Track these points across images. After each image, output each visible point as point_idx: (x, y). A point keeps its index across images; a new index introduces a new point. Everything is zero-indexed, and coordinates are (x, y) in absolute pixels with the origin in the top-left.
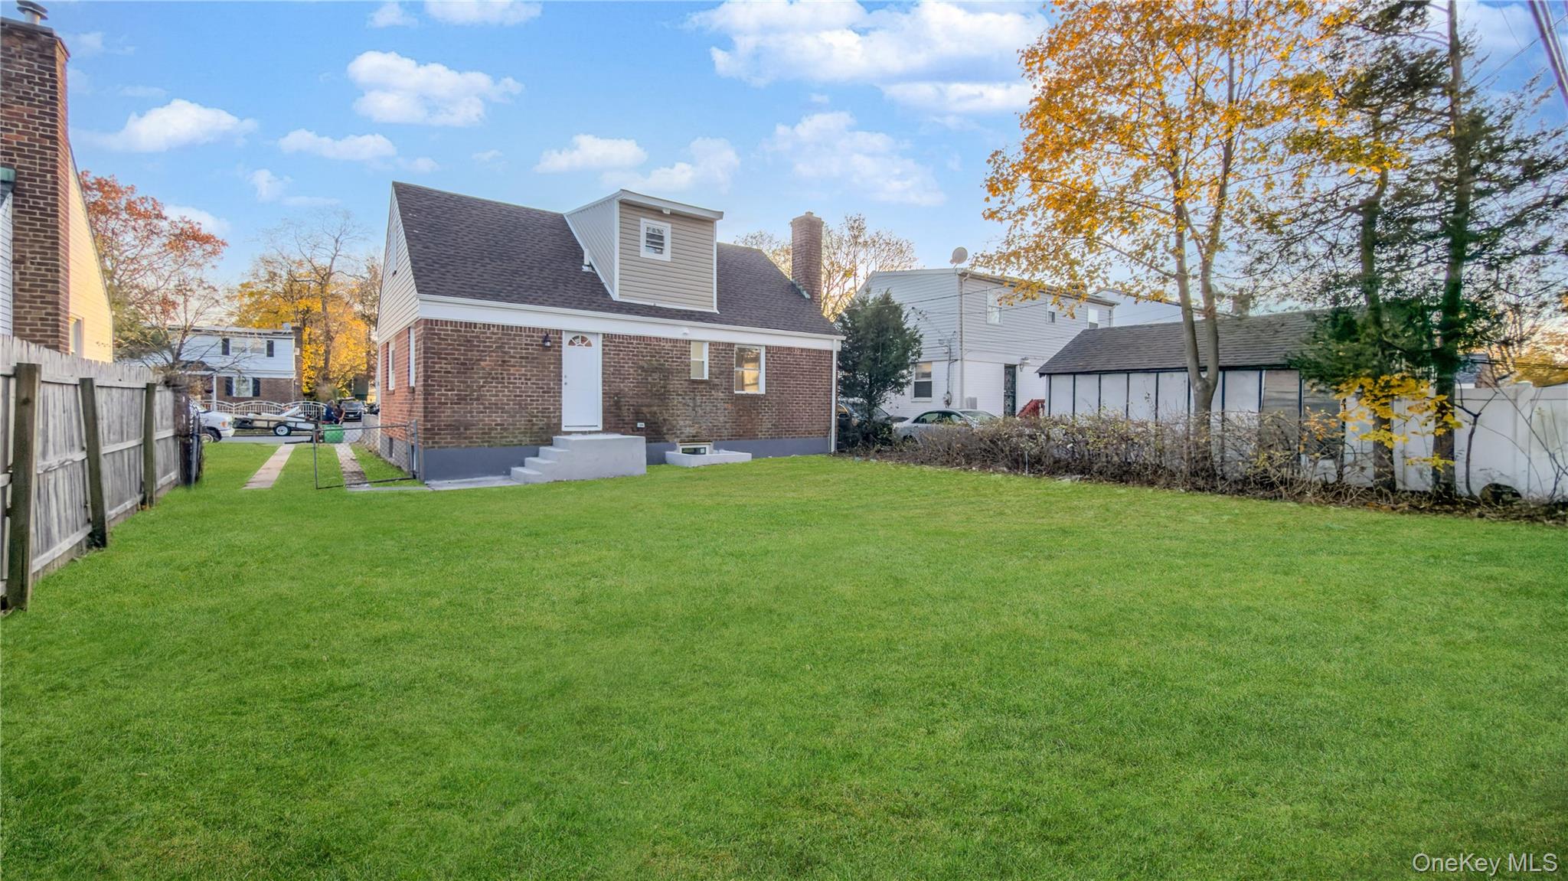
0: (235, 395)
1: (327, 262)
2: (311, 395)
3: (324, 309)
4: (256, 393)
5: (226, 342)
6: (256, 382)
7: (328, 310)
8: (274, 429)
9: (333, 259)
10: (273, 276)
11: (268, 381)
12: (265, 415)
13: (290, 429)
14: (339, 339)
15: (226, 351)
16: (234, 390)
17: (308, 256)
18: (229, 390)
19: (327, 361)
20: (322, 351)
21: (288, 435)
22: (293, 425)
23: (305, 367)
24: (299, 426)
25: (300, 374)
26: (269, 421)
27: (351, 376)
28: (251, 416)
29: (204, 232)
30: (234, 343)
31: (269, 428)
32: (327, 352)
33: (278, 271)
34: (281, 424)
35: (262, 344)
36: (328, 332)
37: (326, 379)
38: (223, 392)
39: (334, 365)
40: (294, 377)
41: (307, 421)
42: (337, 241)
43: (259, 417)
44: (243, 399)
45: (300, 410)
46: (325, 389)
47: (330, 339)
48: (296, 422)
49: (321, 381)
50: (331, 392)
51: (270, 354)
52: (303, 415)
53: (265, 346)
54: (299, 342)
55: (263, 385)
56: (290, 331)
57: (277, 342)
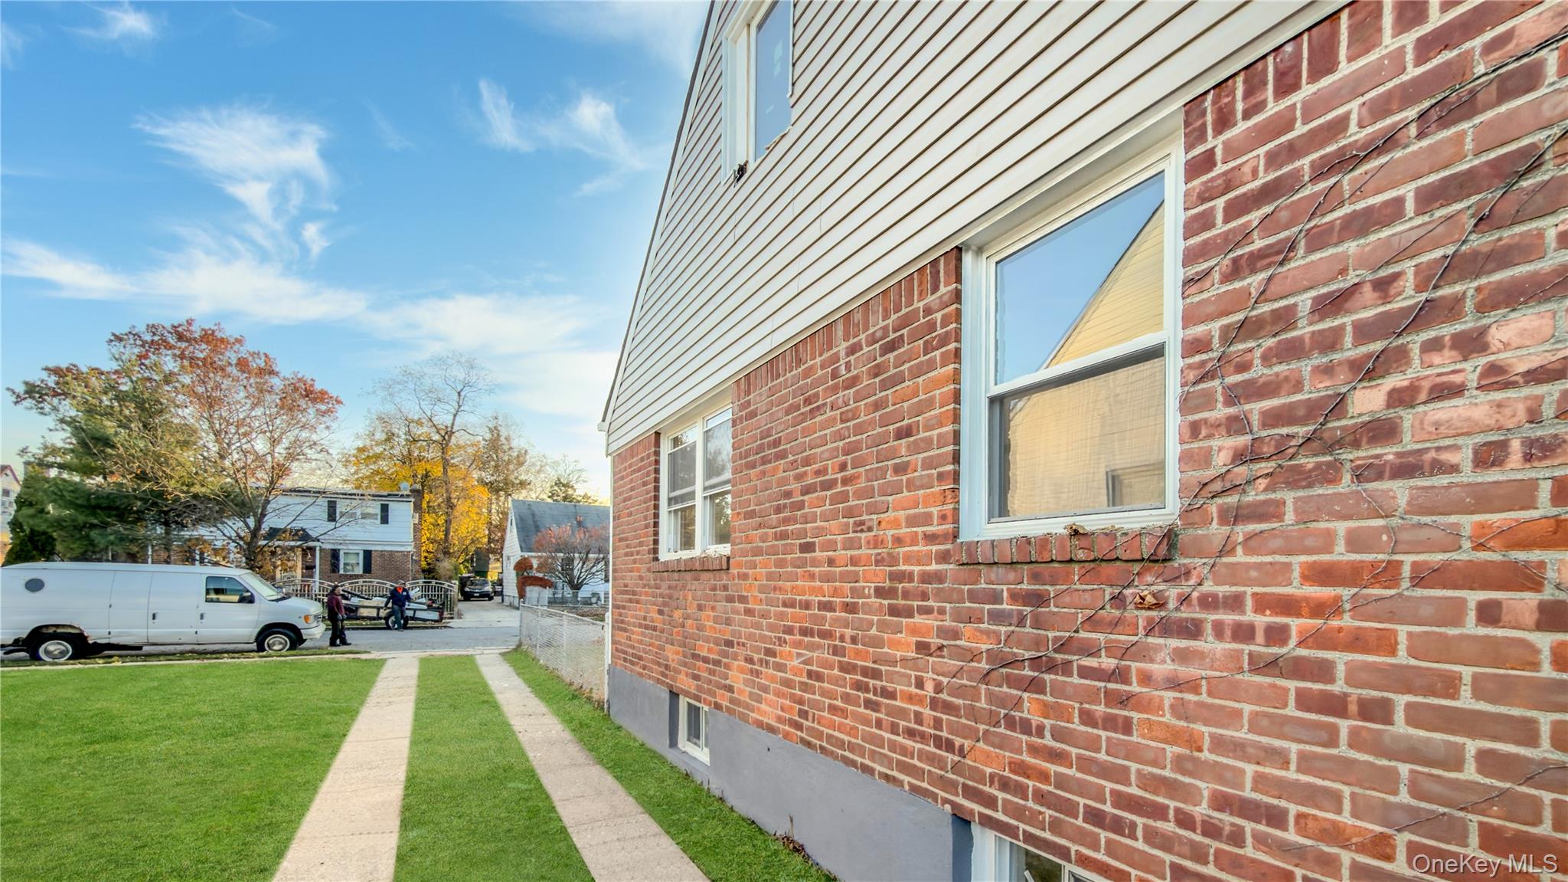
0: (341, 572)
1: (447, 419)
2: (430, 572)
3: (445, 472)
4: (367, 568)
5: (332, 507)
6: (368, 554)
7: (450, 473)
9: (455, 416)
10: (390, 437)
11: (382, 553)
14: (461, 507)
15: (332, 517)
16: (341, 566)
17: (429, 414)
18: (335, 568)
19: (447, 532)
20: (441, 521)
23: (424, 539)
24: (419, 614)
25: (418, 547)
27: (472, 549)
29: (318, 387)
30: (341, 507)
31: (379, 618)
32: (448, 522)
33: (395, 431)
35: (375, 508)
36: (449, 499)
37: (447, 553)
38: (328, 567)
39: (454, 539)
40: (411, 548)
42: (459, 393)
43: (366, 603)
44: (351, 577)
45: (420, 593)
46: (446, 565)
47: (451, 506)
48: (415, 610)
49: (441, 556)
50: (452, 568)
51: (385, 520)
52: (423, 600)
53: (378, 511)
54: (417, 508)
55: (376, 562)
56: (408, 493)
57: (392, 506)
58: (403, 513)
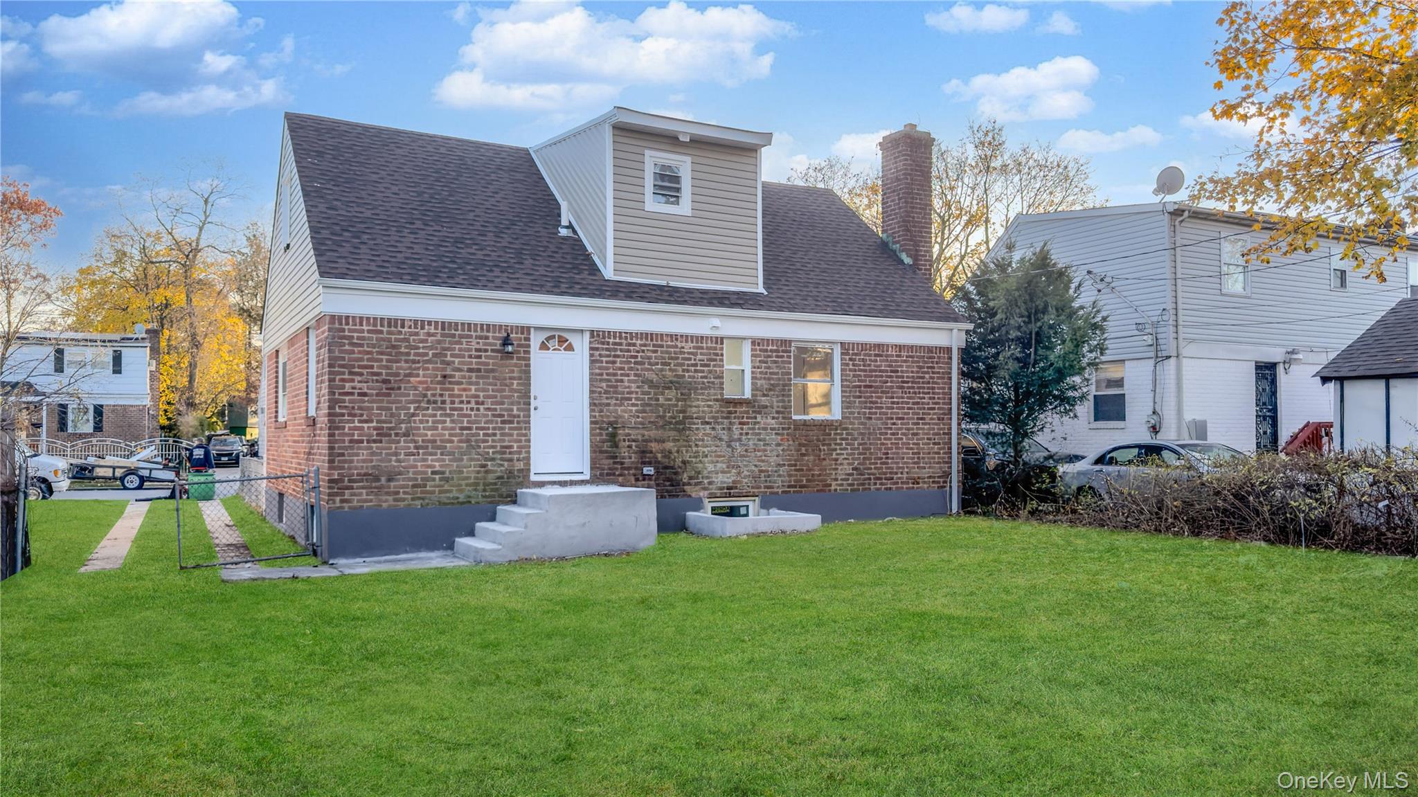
0: (70, 431)
2: (170, 429)
3: (189, 301)
4: (98, 428)
5: (59, 356)
6: (99, 411)
7: (194, 302)
8: (122, 479)
9: (201, 229)
11: (114, 408)
12: (110, 460)
13: (142, 480)
14: (209, 345)
15: (59, 367)
16: (70, 424)
17: (168, 225)
18: (63, 426)
19: (191, 377)
20: (185, 363)
21: (140, 487)
22: (145, 473)
23: (162, 389)
24: (155, 474)
25: (156, 398)
26: (114, 468)
27: (224, 399)
28: (92, 460)
30: (69, 355)
31: (114, 478)
32: (192, 366)
33: (128, 249)
34: (131, 472)
35: (107, 355)
36: (194, 336)
37: (191, 405)
38: (55, 425)
39: (201, 386)
40: (147, 402)
41: (166, 467)
42: (206, 203)
43: (101, 462)
44: (81, 436)
45: (156, 452)
46: (189, 421)
47: (196, 345)
48: (151, 470)
49: (183, 408)
50: (196, 423)
51: (117, 369)
52: (159, 459)
53: (109, 359)
54: (155, 351)
55: (107, 416)
56: (144, 335)
57: (125, 352)
58: (138, 360)
